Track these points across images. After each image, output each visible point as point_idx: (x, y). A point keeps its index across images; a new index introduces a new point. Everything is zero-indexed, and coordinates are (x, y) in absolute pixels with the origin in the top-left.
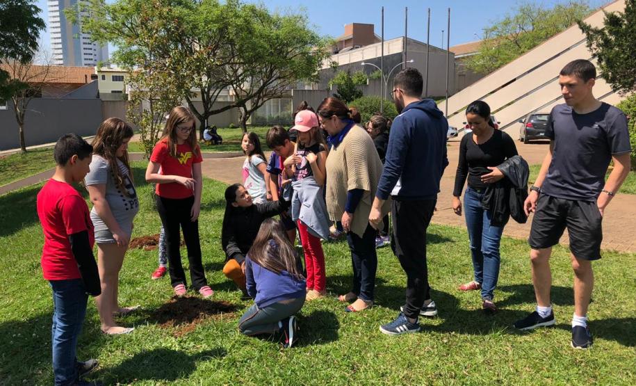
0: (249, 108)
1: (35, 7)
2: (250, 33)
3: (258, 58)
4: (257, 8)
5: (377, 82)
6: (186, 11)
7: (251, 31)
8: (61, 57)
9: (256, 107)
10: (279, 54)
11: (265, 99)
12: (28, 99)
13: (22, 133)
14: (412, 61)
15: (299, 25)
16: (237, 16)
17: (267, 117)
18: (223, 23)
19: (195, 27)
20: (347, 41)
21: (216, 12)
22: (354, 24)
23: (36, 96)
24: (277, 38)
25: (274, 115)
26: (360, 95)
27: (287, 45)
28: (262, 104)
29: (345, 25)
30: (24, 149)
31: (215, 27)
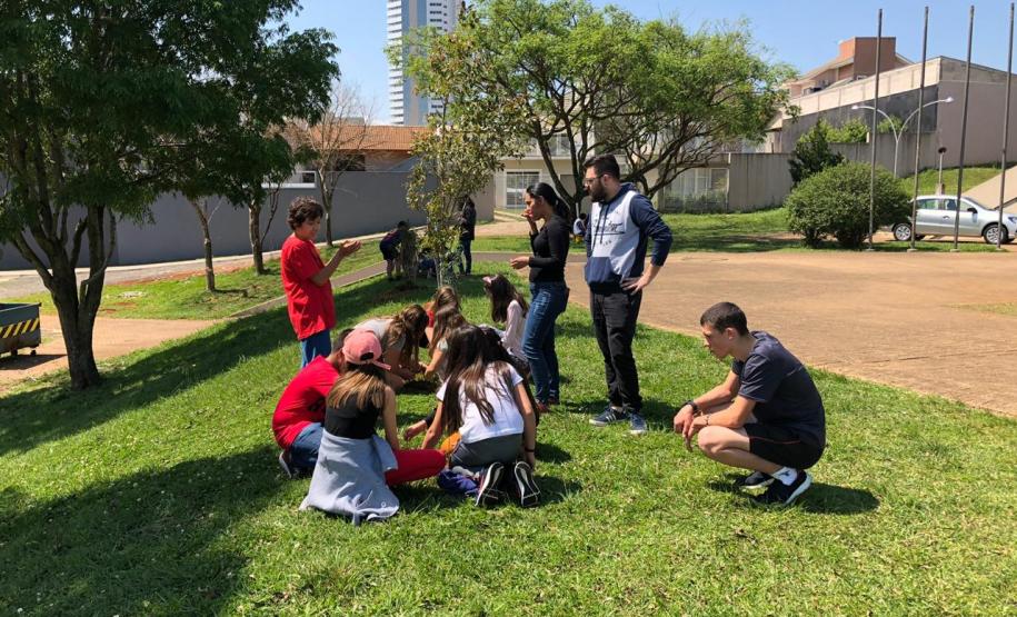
0: (651, 185)
1: (332, 46)
2: (650, 65)
3: (662, 104)
4: (665, 25)
5: (886, 138)
6: (550, 37)
7: (650, 64)
8: (401, 112)
9: (663, 183)
10: (699, 96)
11: (679, 169)
12: (338, 173)
13: (329, 220)
14: (949, 100)
15: (734, 49)
16: (627, 41)
17: (684, 199)
18: (605, 53)
19: (562, 61)
20: (843, 69)
21: (596, 37)
22: (857, 39)
23: (348, 170)
24: (694, 72)
25: (697, 196)
26: (835, 161)
27: (714, 82)
28: (675, 177)
29: (841, 42)
30: (330, 243)
31: (592, 60)
